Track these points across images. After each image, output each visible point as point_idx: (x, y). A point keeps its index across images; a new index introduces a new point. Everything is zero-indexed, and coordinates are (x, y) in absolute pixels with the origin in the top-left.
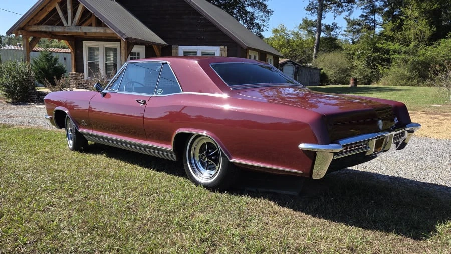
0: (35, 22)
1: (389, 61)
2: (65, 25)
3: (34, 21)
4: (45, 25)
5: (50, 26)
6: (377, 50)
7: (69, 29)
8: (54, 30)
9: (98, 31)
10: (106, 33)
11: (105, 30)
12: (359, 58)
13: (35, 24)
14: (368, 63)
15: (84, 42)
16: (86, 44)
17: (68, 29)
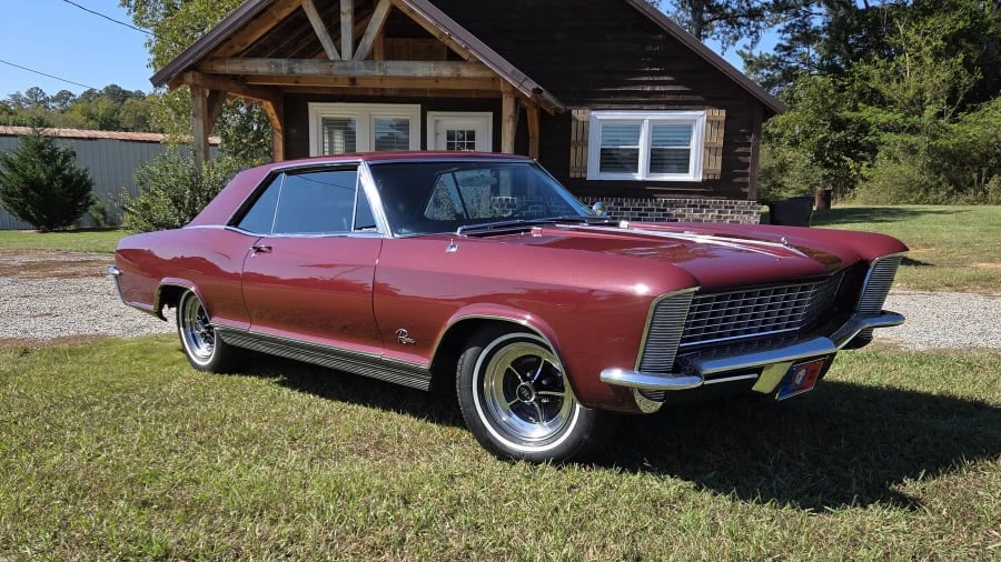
0: (238, 49)
1: (873, 149)
2: (332, 58)
3: (232, 47)
4: (270, 57)
5: (283, 62)
6: (838, 125)
7: (346, 68)
8: (297, 71)
9: (434, 73)
10: (459, 78)
11: (459, 70)
12: (794, 143)
13: (236, 55)
14: (819, 155)
15: (311, 105)
16: (317, 111)
17: (339, 69)
